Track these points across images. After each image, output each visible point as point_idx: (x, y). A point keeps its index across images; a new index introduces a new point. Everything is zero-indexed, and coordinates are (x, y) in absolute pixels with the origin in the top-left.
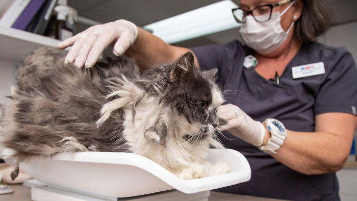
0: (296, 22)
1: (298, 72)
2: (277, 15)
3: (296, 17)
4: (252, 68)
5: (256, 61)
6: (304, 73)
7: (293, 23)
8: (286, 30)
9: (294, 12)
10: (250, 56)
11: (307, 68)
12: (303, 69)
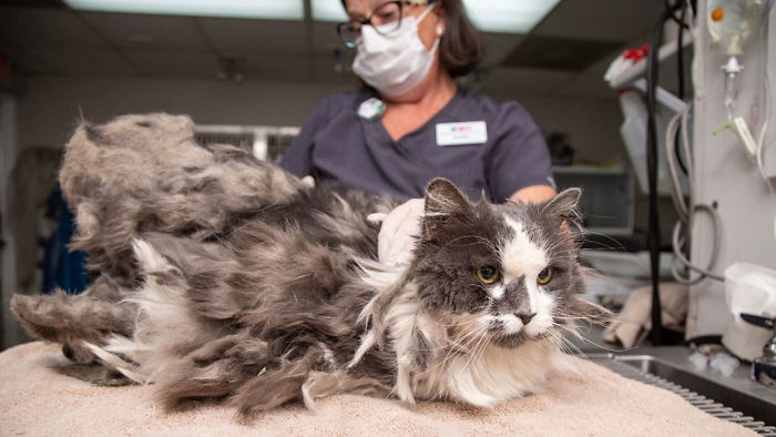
0: (442, 38)
1: (447, 134)
2: (411, 24)
3: (440, 30)
4: (377, 119)
5: (381, 107)
6: (455, 137)
7: (437, 42)
8: (429, 49)
9: (436, 24)
10: (372, 100)
11: (461, 129)
12: (453, 129)
